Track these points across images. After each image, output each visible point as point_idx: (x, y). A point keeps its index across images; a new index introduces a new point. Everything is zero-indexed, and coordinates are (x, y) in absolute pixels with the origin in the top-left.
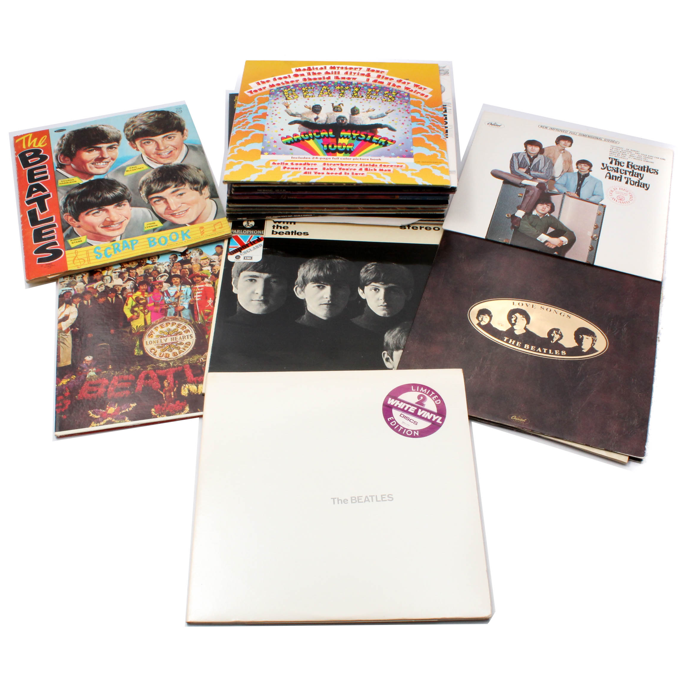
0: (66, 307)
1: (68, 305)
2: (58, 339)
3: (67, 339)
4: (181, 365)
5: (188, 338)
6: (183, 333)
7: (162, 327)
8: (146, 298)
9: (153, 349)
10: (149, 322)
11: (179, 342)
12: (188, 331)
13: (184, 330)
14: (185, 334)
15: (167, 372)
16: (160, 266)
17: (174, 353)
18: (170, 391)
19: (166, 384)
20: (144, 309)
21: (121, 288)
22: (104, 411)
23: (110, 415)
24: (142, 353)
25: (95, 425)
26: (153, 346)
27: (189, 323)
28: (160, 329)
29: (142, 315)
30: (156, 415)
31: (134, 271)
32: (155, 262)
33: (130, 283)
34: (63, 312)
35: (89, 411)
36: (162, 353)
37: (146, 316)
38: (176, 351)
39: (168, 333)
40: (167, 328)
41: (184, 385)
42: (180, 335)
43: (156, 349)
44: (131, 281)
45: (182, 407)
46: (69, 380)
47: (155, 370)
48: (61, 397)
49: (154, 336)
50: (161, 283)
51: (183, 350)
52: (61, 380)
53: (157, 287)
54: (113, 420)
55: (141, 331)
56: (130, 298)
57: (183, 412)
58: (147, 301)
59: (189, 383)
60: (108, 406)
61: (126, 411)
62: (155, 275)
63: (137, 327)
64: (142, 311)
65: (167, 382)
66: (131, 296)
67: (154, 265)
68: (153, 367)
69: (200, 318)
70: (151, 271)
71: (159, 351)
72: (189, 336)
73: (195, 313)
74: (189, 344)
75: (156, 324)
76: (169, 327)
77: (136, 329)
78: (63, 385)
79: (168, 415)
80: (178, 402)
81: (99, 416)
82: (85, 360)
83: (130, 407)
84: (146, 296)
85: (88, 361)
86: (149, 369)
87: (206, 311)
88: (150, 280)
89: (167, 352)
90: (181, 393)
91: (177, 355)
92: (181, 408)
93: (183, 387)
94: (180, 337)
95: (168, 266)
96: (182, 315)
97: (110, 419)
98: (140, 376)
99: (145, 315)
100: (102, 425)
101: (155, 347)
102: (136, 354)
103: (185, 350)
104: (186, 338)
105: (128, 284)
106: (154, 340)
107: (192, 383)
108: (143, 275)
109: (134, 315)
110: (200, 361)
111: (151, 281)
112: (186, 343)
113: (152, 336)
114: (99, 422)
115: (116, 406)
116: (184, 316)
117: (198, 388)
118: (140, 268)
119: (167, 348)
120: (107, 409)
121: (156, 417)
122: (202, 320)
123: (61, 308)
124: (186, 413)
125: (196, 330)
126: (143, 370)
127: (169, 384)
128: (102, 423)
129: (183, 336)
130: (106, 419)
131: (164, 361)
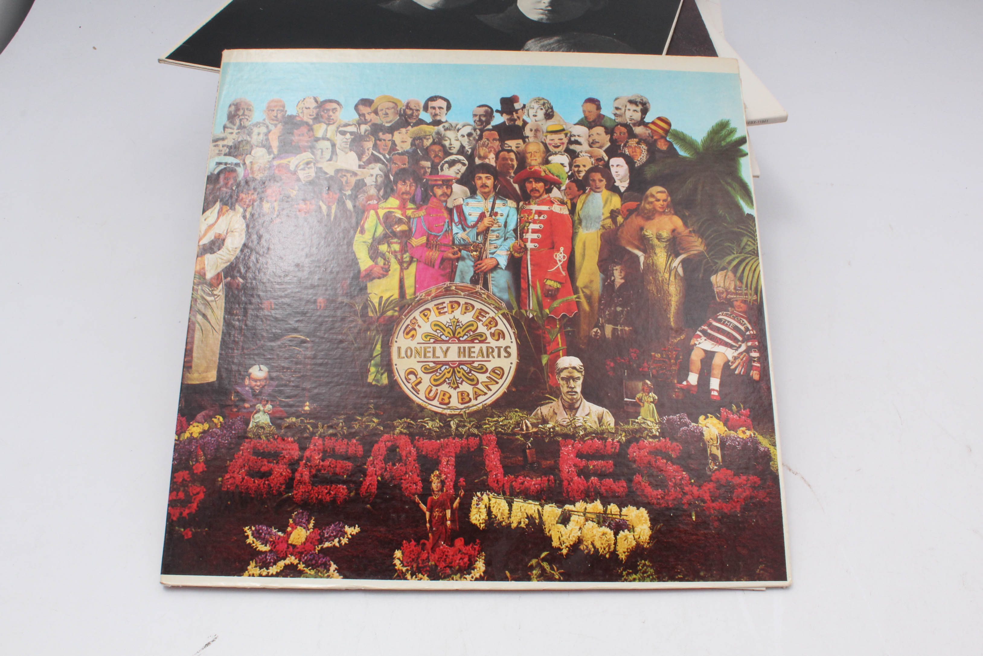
0: (220, 213)
1: (225, 208)
2: (194, 300)
3: (213, 304)
4: (476, 431)
5: (499, 356)
6: (489, 339)
7: (440, 311)
8: (409, 218)
9: (412, 373)
10: (409, 291)
11: (476, 364)
12: (500, 335)
13: (493, 330)
14: (493, 343)
15: (442, 447)
16: (450, 134)
17: (462, 393)
18: (443, 506)
19: (435, 485)
20: (403, 250)
21: (353, 180)
22: (280, 534)
23: (293, 549)
24: (385, 380)
25: (257, 571)
26: (414, 363)
27: (506, 311)
28: (433, 317)
29: (395, 266)
30: (404, 569)
31: (388, 136)
32: (438, 118)
33: (376, 169)
34: (211, 226)
35: (246, 528)
36: (434, 389)
37: (405, 272)
38: (466, 387)
39: (454, 334)
40: (451, 316)
41: (479, 494)
42: (481, 342)
43: (421, 374)
44: (379, 165)
45: (470, 560)
46: (206, 426)
47: (411, 436)
48: (184, 474)
49: (420, 332)
50: (447, 183)
51: (485, 391)
52: (189, 425)
53: (439, 192)
54: (301, 566)
55: (390, 313)
56: (372, 212)
57: (469, 573)
58: (410, 229)
59: (491, 490)
60: (291, 521)
61: (334, 545)
62: (436, 156)
63: (381, 298)
64: (396, 257)
65: (439, 477)
66: (375, 208)
67: (436, 128)
68: (409, 426)
69: (533, 303)
70: (427, 143)
71: (426, 379)
72: (502, 350)
73: (523, 285)
74: (499, 372)
75: (426, 302)
76: (457, 313)
77: (377, 305)
78: (191, 439)
79: (434, 576)
80: (459, 542)
81: (267, 548)
82: (249, 375)
83: (344, 534)
84: (409, 213)
85: (256, 380)
86: (397, 431)
87: (549, 283)
88: (424, 168)
89: (445, 387)
90: (468, 517)
91: (470, 400)
92: (466, 560)
93: (475, 498)
94: (481, 350)
95: (469, 135)
96: (490, 286)
97: (291, 560)
98: (376, 447)
99: (402, 270)
100: (272, 576)
101: (418, 368)
102: (370, 379)
103: (491, 390)
104: (495, 354)
105: (372, 172)
106: (418, 346)
107: (500, 491)
108: (407, 152)
109: (376, 264)
110: (522, 429)
111: (425, 172)
112: (493, 371)
113: (413, 332)
114: (265, 565)
115: (311, 525)
116: (496, 290)
117: (510, 510)
118: (403, 130)
119: (448, 375)
120: (289, 529)
121: (402, 576)
122: (536, 307)
123: (208, 213)
124: (476, 579)
125: (520, 336)
126: (383, 432)
127: (443, 482)
128: (273, 570)
129: (487, 348)
130: (285, 559)
131: (436, 413)
